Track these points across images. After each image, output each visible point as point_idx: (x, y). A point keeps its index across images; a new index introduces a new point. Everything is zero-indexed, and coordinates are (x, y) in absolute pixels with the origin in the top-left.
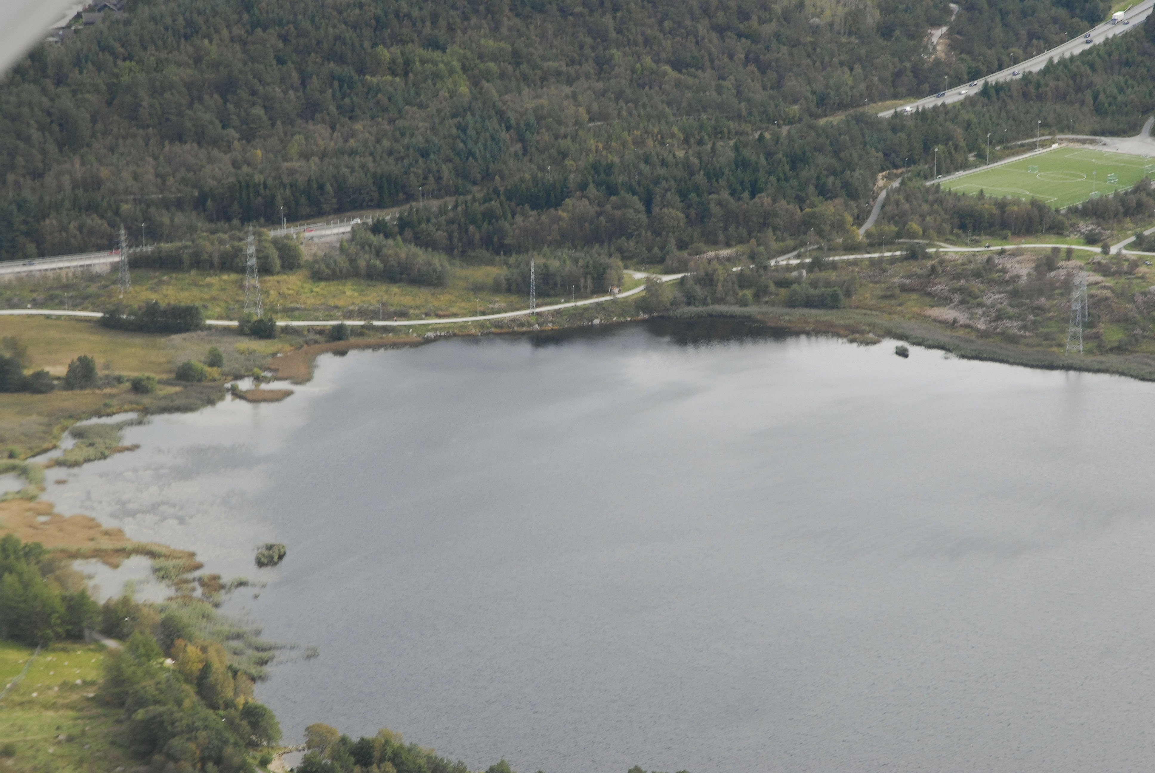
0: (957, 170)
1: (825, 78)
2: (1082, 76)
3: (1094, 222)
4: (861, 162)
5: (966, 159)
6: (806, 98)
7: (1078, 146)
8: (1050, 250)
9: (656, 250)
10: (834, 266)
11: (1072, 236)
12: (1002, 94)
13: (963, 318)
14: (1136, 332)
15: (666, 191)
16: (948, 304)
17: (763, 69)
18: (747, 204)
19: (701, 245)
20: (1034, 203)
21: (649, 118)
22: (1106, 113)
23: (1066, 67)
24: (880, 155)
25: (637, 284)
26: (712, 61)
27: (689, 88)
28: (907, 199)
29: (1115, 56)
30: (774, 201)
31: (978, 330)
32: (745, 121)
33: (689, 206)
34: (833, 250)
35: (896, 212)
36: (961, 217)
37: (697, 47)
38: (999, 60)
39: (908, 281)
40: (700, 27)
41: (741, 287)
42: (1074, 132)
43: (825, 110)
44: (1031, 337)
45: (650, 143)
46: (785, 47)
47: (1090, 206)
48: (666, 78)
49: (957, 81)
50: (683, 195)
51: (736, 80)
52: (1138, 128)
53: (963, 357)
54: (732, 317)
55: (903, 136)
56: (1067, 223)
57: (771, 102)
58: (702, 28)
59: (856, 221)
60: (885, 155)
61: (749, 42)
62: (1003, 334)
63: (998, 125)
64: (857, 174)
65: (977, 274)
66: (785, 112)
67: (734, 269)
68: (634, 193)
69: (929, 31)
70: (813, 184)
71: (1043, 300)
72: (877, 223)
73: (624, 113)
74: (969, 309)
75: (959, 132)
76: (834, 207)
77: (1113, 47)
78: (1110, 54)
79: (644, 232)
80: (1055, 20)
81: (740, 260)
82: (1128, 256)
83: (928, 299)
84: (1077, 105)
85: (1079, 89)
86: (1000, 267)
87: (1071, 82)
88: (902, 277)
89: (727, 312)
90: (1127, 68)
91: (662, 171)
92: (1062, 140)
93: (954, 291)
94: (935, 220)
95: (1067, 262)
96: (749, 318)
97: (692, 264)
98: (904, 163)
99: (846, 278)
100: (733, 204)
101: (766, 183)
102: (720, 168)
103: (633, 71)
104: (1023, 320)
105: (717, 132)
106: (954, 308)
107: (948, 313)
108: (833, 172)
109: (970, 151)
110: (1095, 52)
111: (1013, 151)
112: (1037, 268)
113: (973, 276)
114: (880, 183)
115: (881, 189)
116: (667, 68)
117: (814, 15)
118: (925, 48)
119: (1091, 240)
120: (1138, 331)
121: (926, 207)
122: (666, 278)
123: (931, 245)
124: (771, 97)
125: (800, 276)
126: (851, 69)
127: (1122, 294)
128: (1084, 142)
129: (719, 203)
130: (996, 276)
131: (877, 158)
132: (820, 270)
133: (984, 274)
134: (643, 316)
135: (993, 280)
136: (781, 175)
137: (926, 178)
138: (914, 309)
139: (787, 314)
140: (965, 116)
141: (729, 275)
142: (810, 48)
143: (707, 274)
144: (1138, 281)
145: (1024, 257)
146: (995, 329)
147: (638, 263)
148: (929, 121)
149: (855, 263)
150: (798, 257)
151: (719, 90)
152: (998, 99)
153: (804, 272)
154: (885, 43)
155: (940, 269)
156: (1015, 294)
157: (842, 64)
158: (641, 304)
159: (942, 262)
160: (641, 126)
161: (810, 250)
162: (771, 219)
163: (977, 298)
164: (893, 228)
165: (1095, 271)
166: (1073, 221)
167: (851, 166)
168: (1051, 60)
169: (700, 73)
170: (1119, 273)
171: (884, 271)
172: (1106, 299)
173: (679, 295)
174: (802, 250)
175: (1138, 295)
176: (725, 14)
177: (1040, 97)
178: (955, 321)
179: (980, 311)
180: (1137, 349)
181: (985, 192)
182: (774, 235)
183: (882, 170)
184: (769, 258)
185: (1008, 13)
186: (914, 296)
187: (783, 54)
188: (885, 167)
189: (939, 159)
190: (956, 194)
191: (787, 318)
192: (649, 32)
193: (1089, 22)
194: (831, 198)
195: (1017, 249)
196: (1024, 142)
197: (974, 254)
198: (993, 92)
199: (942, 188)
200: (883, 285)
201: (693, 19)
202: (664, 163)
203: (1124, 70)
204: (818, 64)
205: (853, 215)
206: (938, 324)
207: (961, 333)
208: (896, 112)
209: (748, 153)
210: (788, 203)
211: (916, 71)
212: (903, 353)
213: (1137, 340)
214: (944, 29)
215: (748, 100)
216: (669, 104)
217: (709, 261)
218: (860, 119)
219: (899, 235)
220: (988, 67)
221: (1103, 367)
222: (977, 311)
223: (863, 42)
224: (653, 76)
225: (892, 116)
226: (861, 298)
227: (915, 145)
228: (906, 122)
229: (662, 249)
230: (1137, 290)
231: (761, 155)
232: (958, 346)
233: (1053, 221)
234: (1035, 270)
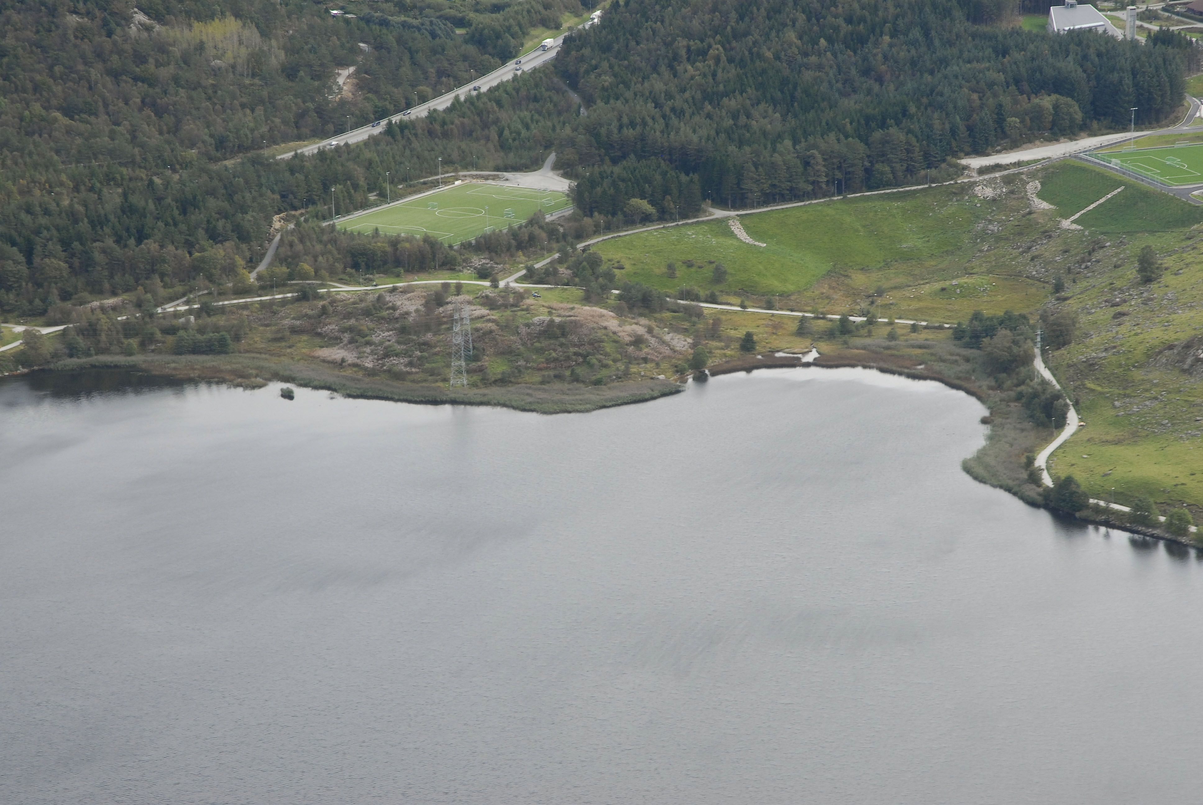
0: (356, 209)
1: (224, 120)
2: (489, 112)
3: (487, 256)
4: (255, 204)
5: (366, 199)
6: (204, 142)
7: (480, 182)
8: (440, 286)
9: (37, 301)
10: (222, 310)
11: (465, 271)
12: (406, 132)
13: (350, 357)
14: (519, 363)
15: (48, 240)
16: (338, 344)
17: (159, 112)
18: (133, 251)
19: (85, 294)
20: (427, 240)
21: (35, 166)
22: (510, 149)
23: (472, 103)
24: (277, 197)
25: (15, 337)
26: (106, 105)
27: (80, 134)
28: (301, 240)
29: (523, 93)
30: (162, 246)
31: (366, 369)
32: (140, 167)
33: (73, 255)
34: (222, 294)
35: (289, 253)
36: (353, 255)
37: (90, 92)
38: (407, 98)
39: (298, 323)
40: (93, 71)
41: (127, 336)
42: (478, 168)
43: (225, 154)
44: (417, 373)
45: (37, 192)
46: (184, 91)
47: (482, 240)
48: (56, 125)
49: (362, 121)
50: (66, 244)
51: (131, 125)
52: (541, 163)
53: (349, 396)
54: (116, 366)
55: (300, 177)
56: (459, 259)
57: (167, 146)
58: (95, 73)
59: (250, 265)
60: (283, 196)
61: (146, 86)
62: (389, 371)
63: (401, 163)
64: (248, 217)
65: (367, 313)
66: (181, 155)
67: (119, 319)
68: (14, 244)
69: (337, 71)
70: (203, 228)
71: (429, 336)
72: (271, 264)
73: (9, 162)
74: (357, 347)
75: (359, 173)
76: (225, 251)
77: (521, 83)
78: (517, 91)
79: (24, 284)
80: (465, 58)
81: (125, 308)
82: (517, 289)
83: (318, 340)
84: (483, 142)
85: (485, 126)
86: (390, 304)
87: (477, 119)
88: (294, 318)
89: (112, 362)
90: (535, 103)
91: (43, 221)
92: (465, 176)
93: (344, 330)
94: (327, 260)
95: (456, 297)
96: (133, 367)
97: (74, 314)
98: (303, 204)
99: (235, 322)
100: (118, 251)
101: (153, 229)
102: (105, 215)
103: (22, 119)
104: (410, 356)
105: (109, 179)
106: (342, 348)
107: (336, 353)
108: (224, 215)
109: (370, 190)
110: (501, 90)
111: (415, 189)
112: (426, 305)
113: (364, 315)
114: (277, 225)
115: (277, 230)
116: (58, 115)
117: (216, 57)
118: (330, 88)
119: (483, 274)
120: (521, 363)
121: (318, 247)
122: (45, 331)
123: (323, 286)
124: (169, 143)
125: (188, 321)
126: (253, 110)
127: (506, 326)
128: (486, 178)
129: (104, 251)
130: (385, 313)
131: (273, 199)
132: (209, 315)
133: (374, 312)
134: (22, 370)
135: (383, 318)
136: (170, 220)
137: (324, 218)
138: (304, 350)
139: (174, 362)
140: (368, 154)
141: (113, 324)
142: (210, 91)
143: (91, 325)
144: (524, 312)
145: (415, 293)
146: (382, 367)
147: (19, 316)
148: (328, 161)
149: (245, 307)
150: (187, 303)
151: (112, 136)
152: (403, 137)
153: (192, 318)
154: (290, 84)
155: (331, 309)
156: (403, 331)
157: (243, 106)
158: (20, 358)
159: (333, 302)
160: (27, 175)
161: (199, 296)
162: (158, 265)
163: (367, 336)
164: (285, 269)
165: (483, 305)
166: (466, 256)
167: (244, 210)
168: (457, 98)
169: (92, 119)
170: (506, 306)
171: (275, 313)
172: (491, 332)
173: (60, 346)
174: (192, 296)
175: (521, 326)
176: (120, 58)
177: (446, 135)
178: (343, 360)
179: (368, 349)
180: (520, 380)
181: (380, 229)
182: (162, 281)
183: (279, 212)
184: (157, 306)
185: (417, 52)
186: (305, 338)
187: (182, 97)
188: (282, 209)
189: (337, 199)
190: (352, 233)
191: (173, 365)
192: (38, 77)
193: (501, 58)
194: (221, 242)
195: (409, 286)
196: (426, 179)
197: (366, 293)
198: (397, 130)
199: (338, 227)
200: (273, 328)
201: (86, 63)
202: (47, 212)
203: (531, 106)
204: (218, 107)
205: (244, 258)
206: (326, 365)
207: (349, 372)
208: (296, 154)
209: (136, 200)
210: (177, 249)
211: (320, 112)
212: (288, 395)
213: (520, 371)
214: (352, 69)
215: (142, 146)
216: (58, 152)
217: (93, 310)
218: (255, 162)
219: (291, 277)
220: (395, 106)
221: (485, 399)
222: (365, 349)
223: (266, 84)
224: (43, 123)
225: (293, 156)
226: (251, 342)
227: (314, 185)
228: (305, 163)
229: (44, 301)
230: (520, 321)
231: (150, 201)
232: (344, 385)
233: (446, 257)
234: (425, 306)
